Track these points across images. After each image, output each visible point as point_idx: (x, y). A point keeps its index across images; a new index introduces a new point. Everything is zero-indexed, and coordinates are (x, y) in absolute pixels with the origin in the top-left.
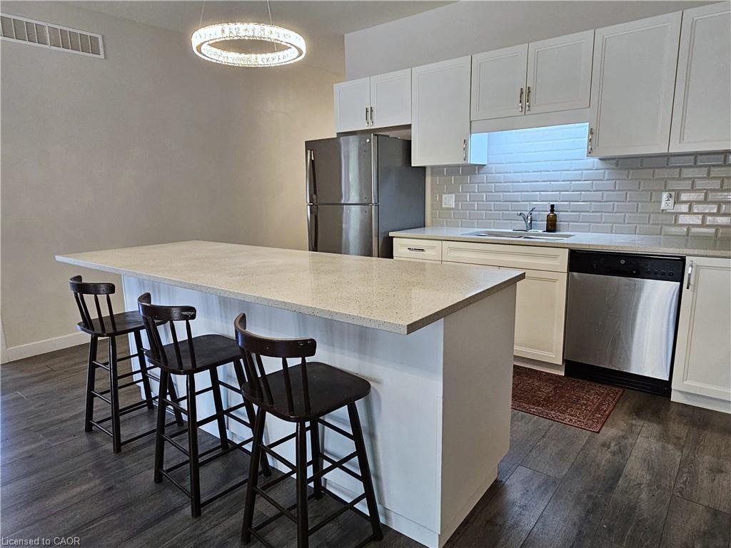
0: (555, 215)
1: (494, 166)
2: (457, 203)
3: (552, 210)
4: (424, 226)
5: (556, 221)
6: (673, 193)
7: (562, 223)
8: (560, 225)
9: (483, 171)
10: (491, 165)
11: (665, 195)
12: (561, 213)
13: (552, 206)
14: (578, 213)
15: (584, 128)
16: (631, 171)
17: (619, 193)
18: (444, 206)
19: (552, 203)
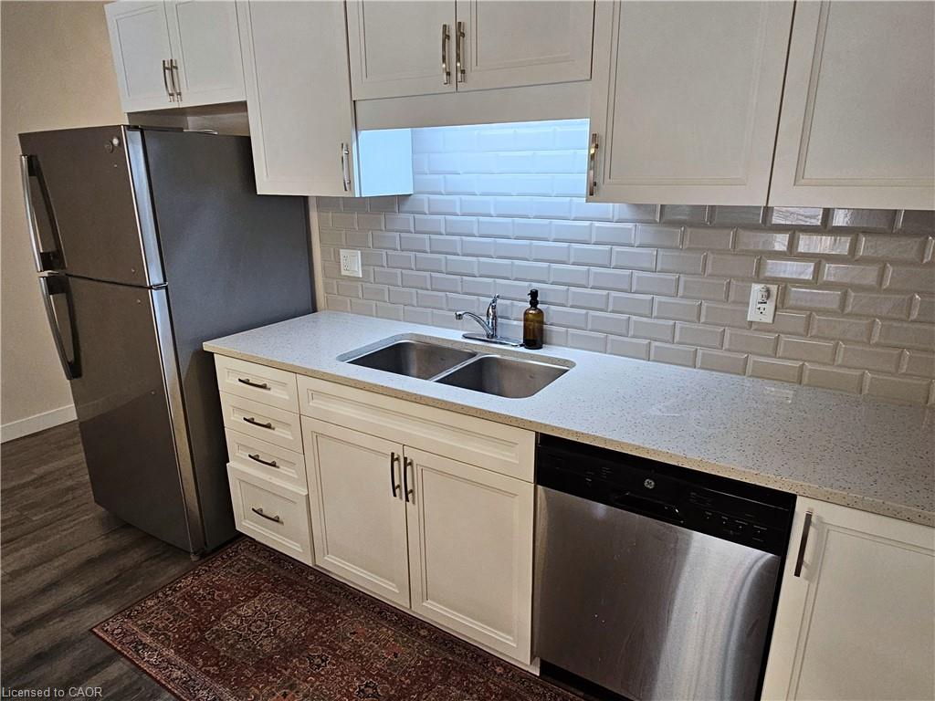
0: (540, 312)
1: (425, 197)
2: (366, 268)
3: (534, 303)
4: (314, 310)
5: (542, 322)
6: (774, 288)
7: (554, 328)
8: (551, 331)
9: (407, 206)
10: (421, 196)
11: (757, 290)
12: (552, 307)
13: (534, 294)
14: (584, 311)
15: (580, 129)
16: (689, 230)
17: (662, 276)
18: (343, 273)
19: (535, 286)
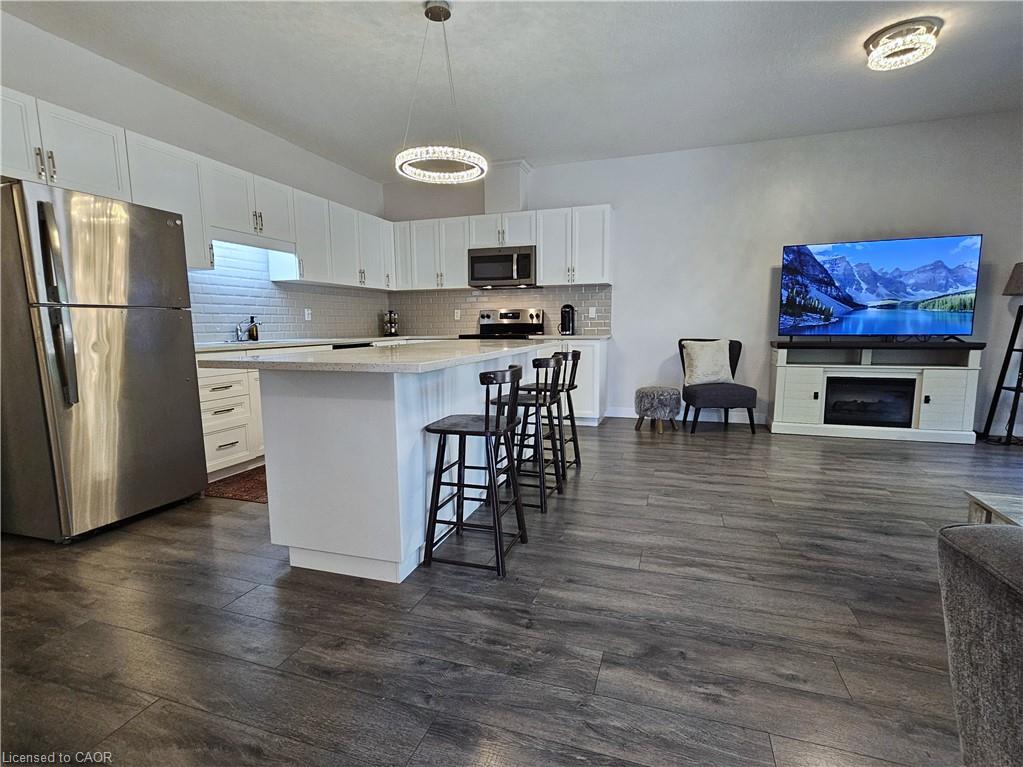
3: (252, 321)
11: (306, 311)
13: (252, 318)
